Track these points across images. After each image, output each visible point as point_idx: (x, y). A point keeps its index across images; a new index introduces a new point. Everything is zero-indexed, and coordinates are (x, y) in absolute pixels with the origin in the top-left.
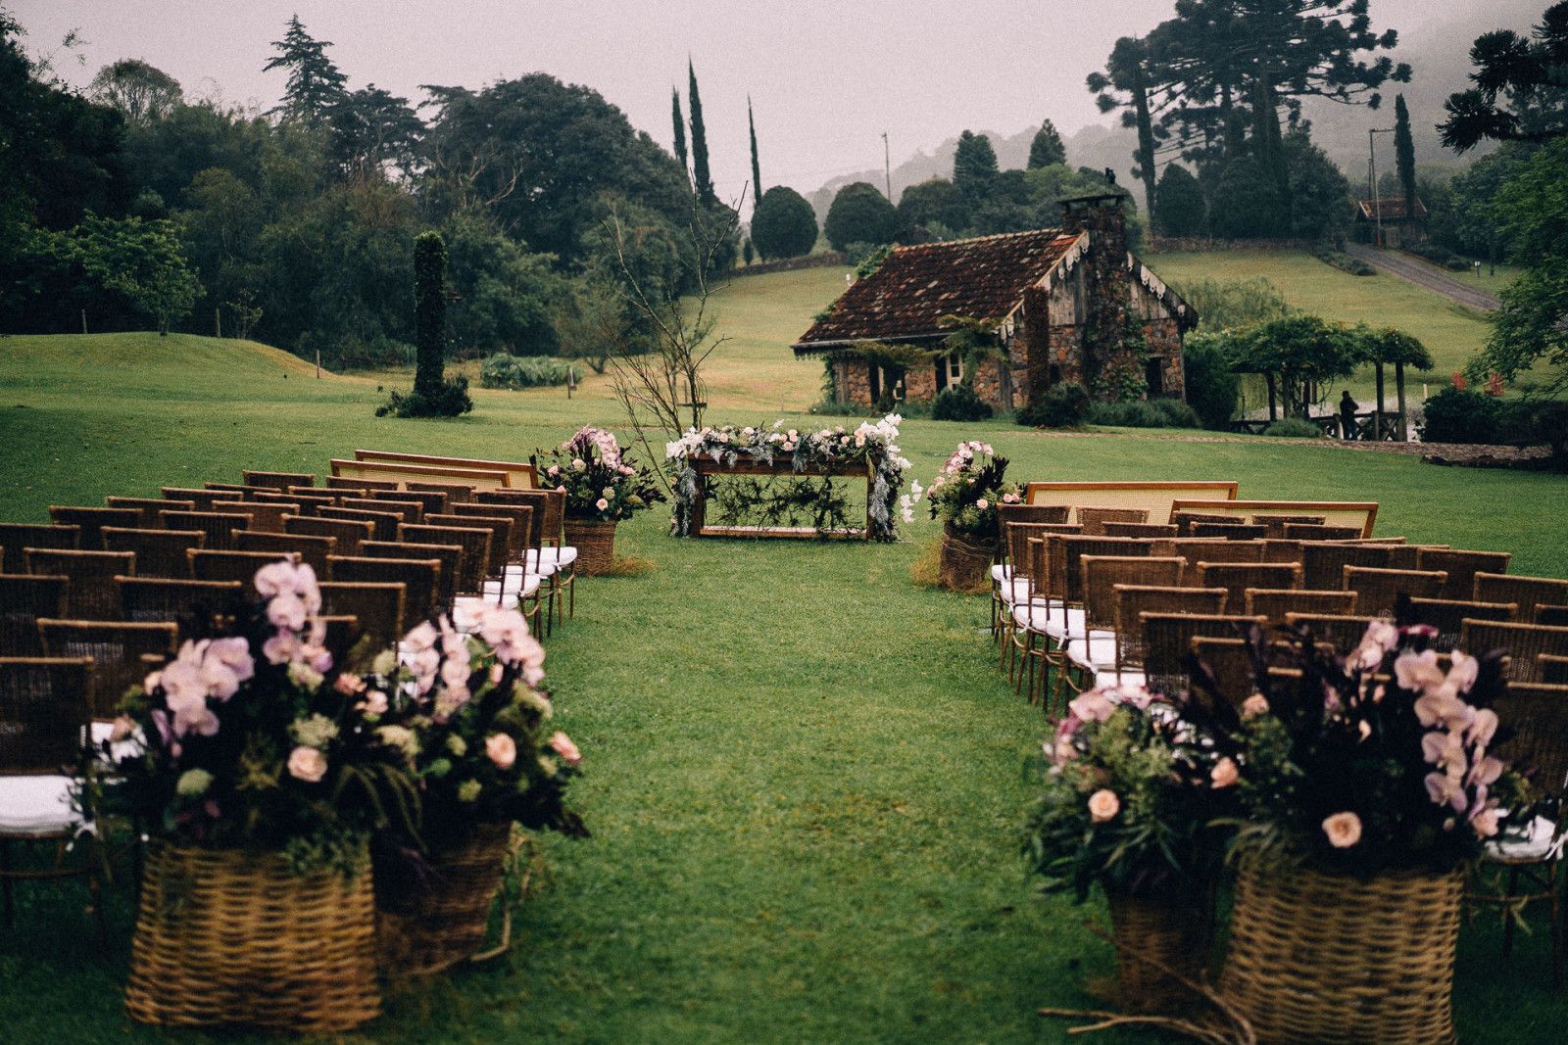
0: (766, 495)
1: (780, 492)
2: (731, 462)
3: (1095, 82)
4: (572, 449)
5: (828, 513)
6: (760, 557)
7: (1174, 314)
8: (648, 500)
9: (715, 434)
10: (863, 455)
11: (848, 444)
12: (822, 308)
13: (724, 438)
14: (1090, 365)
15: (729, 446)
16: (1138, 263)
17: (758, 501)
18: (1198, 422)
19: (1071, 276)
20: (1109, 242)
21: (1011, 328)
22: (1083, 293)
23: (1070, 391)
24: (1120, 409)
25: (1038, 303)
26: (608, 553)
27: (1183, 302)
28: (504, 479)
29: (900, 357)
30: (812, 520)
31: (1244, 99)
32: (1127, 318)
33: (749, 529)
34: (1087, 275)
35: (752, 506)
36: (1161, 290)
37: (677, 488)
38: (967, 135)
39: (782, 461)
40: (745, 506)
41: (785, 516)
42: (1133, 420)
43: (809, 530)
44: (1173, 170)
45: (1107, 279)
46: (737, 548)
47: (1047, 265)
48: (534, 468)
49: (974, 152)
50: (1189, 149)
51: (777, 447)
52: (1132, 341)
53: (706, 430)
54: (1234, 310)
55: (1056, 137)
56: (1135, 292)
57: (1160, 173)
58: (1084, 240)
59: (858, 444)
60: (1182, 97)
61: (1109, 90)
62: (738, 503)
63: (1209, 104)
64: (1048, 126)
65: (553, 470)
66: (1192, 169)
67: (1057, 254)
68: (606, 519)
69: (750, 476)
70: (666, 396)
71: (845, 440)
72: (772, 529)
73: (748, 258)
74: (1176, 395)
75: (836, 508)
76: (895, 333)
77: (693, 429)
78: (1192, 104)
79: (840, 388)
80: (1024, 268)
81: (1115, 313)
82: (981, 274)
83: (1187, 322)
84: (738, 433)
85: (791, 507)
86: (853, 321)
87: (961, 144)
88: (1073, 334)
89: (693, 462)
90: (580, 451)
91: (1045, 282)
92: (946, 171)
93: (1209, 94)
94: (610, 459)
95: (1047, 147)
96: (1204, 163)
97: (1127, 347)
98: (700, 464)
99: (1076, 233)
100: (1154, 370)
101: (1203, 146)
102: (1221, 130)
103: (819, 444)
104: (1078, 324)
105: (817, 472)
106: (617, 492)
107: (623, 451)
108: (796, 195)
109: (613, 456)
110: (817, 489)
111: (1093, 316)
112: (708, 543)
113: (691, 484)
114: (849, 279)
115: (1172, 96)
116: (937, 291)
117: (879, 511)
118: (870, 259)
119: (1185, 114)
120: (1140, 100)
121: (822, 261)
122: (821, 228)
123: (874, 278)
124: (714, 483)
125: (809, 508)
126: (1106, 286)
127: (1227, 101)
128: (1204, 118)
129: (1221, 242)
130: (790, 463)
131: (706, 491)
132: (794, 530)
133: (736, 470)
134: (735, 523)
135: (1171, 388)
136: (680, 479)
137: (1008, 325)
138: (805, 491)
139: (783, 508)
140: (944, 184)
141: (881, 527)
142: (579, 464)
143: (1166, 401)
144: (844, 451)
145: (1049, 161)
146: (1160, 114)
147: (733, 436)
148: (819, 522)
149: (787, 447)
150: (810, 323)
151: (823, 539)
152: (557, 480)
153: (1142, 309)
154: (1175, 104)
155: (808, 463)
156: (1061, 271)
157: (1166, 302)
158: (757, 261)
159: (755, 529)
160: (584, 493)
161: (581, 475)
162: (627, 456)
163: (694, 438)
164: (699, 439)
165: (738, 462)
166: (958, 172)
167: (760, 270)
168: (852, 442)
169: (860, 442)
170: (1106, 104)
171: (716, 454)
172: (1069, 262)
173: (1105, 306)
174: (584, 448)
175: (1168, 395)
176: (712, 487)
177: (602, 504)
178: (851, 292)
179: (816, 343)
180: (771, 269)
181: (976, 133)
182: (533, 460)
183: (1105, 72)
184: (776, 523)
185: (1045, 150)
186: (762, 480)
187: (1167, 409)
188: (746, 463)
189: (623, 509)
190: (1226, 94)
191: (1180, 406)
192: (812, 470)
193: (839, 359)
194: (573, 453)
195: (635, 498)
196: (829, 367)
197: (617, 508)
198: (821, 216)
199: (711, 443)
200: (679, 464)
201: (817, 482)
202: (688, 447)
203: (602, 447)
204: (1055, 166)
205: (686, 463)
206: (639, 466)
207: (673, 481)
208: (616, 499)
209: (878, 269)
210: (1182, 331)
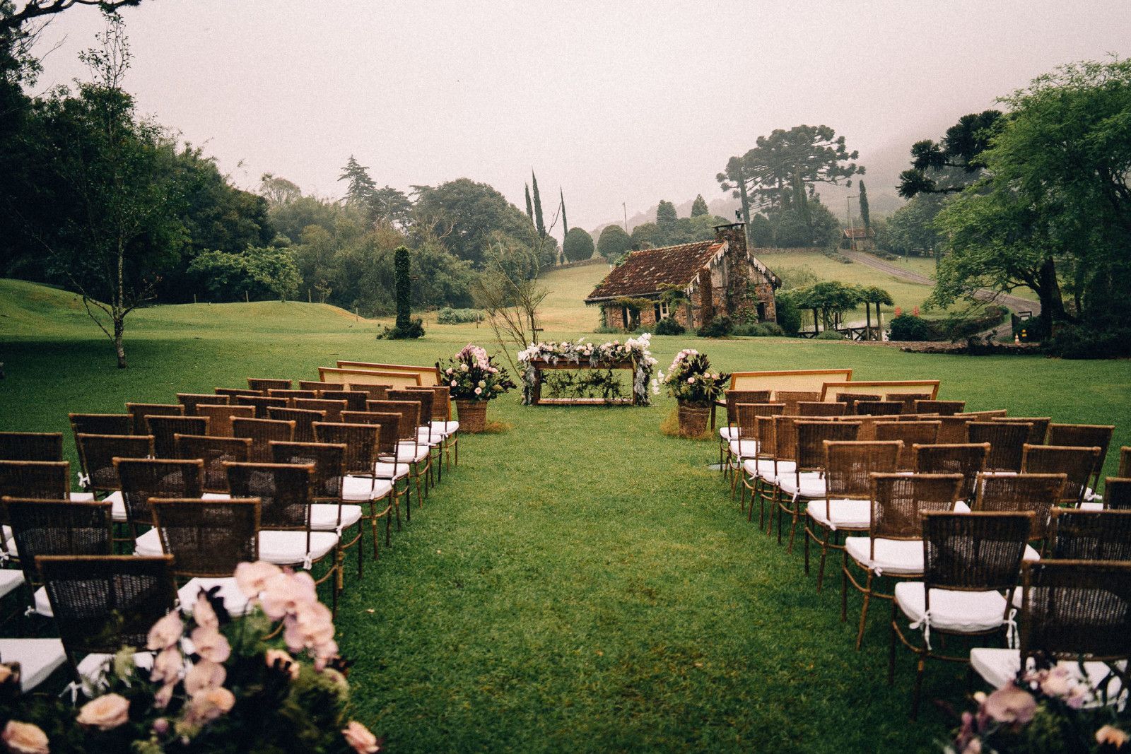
0: (575, 380)
1: (583, 379)
2: (555, 362)
3: (720, 178)
4: (460, 358)
5: (610, 391)
6: (572, 417)
7: (770, 281)
8: (505, 388)
9: (545, 347)
10: (630, 357)
11: (621, 351)
12: (598, 283)
13: (550, 349)
14: (730, 307)
15: (553, 353)
16: (752, 256)
17: (569, 384)
18: (784, 334)
19: (720, 263)
20: (738, 246)
21: (692, 289)
22: (726, 271)
23: (723, 319)
24: (746, 327)
25: (706, 276)
26: (482, 419)
27: (774, 275)
28: (417, 378)
29: (638, 304)
30: (602, 394)
31: (789, 184)
32: (748, 283)
33: (565, 400)
34: (728, 263)
35: (567, 387)
36: (764, 270)
37: (524, 377)
38: (662, 202)
39: (584, 361)
40: (563, 387)
41: (586, 392)
42: (753, 333)
43: (599, 400)
44: (758, 216)
45: (737, 264)
46: (559, 412)
47: (708, 258)
48: (438, 370)
49: (666, 210)
50: (764, 207)
51: (581, 354)
52: (750, 294)
53: (540, 344)
54: (792, 280)
55: (703, 203)
56: (750, 269)
57: (752, 219)
58: (726, 246)
59: (627, 351)
60: (760, 184)
61: (727, 181)
62: (559, 385)
63: (772, 187)
64: (700, 198)
65: (449, 371)
66: (766, 215)
67: (713, 253)
68: (481, 399)
69: (566, 370)
70: (517, 326)
71: (619, 348)
72: (579, 400)
73: (562, 261)
74: (772, 320)
75: (615, 387)
76: (635, 293)
77: (533, 344)
78: (765, 187)
79: (608, 320)
80: (697, 260)
81: (742, 281)
82: (676, 263)
83: (776, 284)
84: (558, 346)
85: (590, 387)
86: (613, 288)
87: (660, 206)
88: (722, 291)
89: (533, 363)
90: (466, 359)
91: (708, 266)
92: (653, 219)
93: (772, 182)
94: (482, 364)
95: (699, 207)
96: (771, 214)
97: (748, 297)
98: (537, 364)
99: (723, 242)
100: (761, 308)
101: (770, 206)
102: (778, 199)
103: (605, 351)
104: (724, 287)
105: (604, 367)
106: (487, 383)
107: (490, 358)
108: (583, 231)
109: (485, 362)
110: (604, 377)
111: (731, 283)
112: (543, 408)
113: (532, 375)
114: (612, 268)
115: (756, 183)
116: (655, 271)
117: (640, 389)
118: (620, 259)
119: (762, 192)
120: (742, 185)
121: (597, 261)
122: (596, 247)
123: (624, 266)
124: (545, 374)
125: (599, 387)
126: (737, 268)
127: (781, 186)
128: (771, 193)
129: (782, 250)
130: (588, 362)
131: (541, 378)
132: (591, 400)
133: (557, 367)
134: (558, 396)
135: (769, 317)
136: (526, 373)
137: (690, 288)
138: (597, 378)
139: (585, 388)
140: (652, 225)
141: (641, 397)
142: (464, 367)
143: (767, 323)
144: (619, 355)
145: (701, 213)
146: (752, 191)
147: (556, 348)
148: (606, 395)
149: (587, 353)
150: (593, 289)
151: (608, 405)
152: (451, 377)
153: (755, 279)
154: (757, 187)
155: (599, 362)
156: (715, 261)
157: (766, 275)
158: (566, 262)
159: (570, 400)
160: (468, 384)
161: (466, 373)
162: (493, 361)
163: (533, 349)
164: (537, 349)
165: (559, 362)
166: (658, 219)
167: (567, 267)
168: (624, 349)
169: (628, 350)
170: (725, 188)
171: (546, 358)
172: (719, 257)
173: (737, 278)
174: (468, 358)
175: (769, 320)
176: (544, 377)
177: (478, 391)
178: (612, 274)
179: (596, 299)
180: (572, 266)
181: (666, 201)
182: (437, 365)
183: (724, 173)
184: (581, 396)
185: (698, 208)
186: (572, 372)
187: (769, 328)
188: (563, 362)
189: (491, 393)
190: (780, 182)
191: (775, 326)
192: (600, 365)
193: (607, 306)
194: (461, 361)
195: (498, 387)
196: (603, 310)
197: (487, 392)
198: (596, 241)
199: (543, 352)
200: (525, 364)
201: (604, 373)
202: (530, 354)
203: (478, 356)
204: (703, 216)
205: (529, 363)
206: (500, 367)
207: (522, 374)
208: (486, 387)
209: (625, 262)
210: (774, 288)
